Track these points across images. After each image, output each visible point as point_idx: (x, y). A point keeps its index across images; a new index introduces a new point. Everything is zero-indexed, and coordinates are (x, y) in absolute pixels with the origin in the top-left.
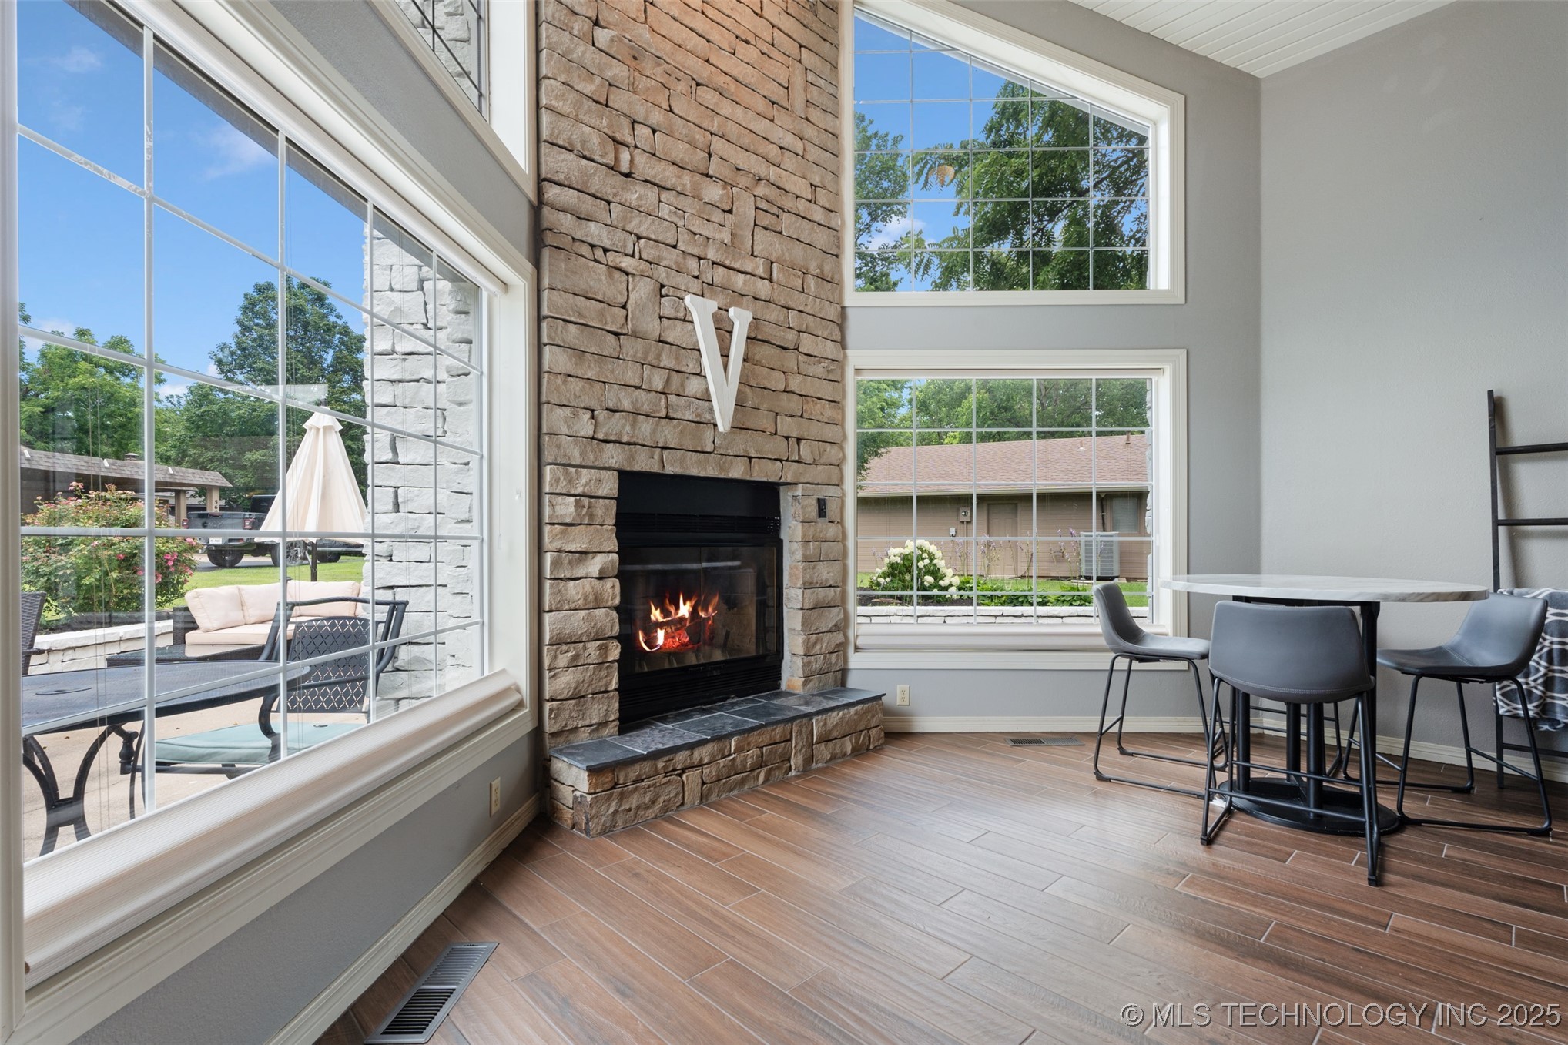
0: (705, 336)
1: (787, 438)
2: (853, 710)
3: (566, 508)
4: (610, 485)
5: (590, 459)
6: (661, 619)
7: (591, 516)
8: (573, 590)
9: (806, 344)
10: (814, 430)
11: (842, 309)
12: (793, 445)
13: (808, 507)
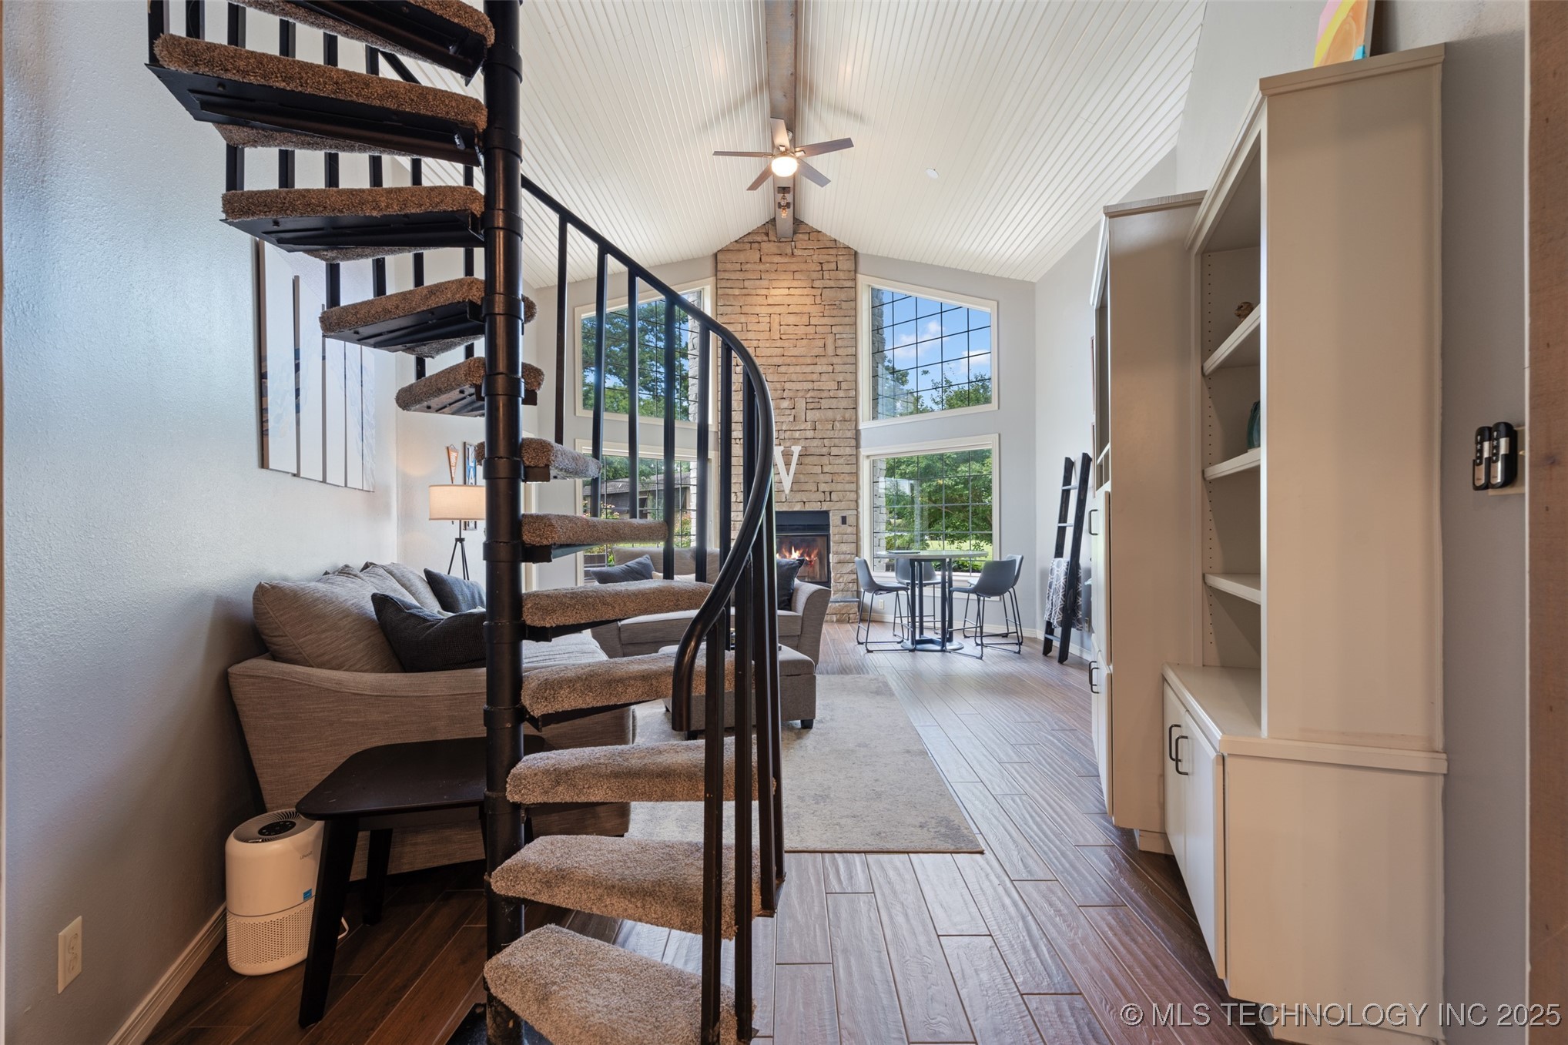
0: (780, 460)
1: (824, 492)
2: (837, 604)
9: (834, 451)
10: (840, 487)
11: (857, 432)
12: (828, 494)
13: (834, 520)
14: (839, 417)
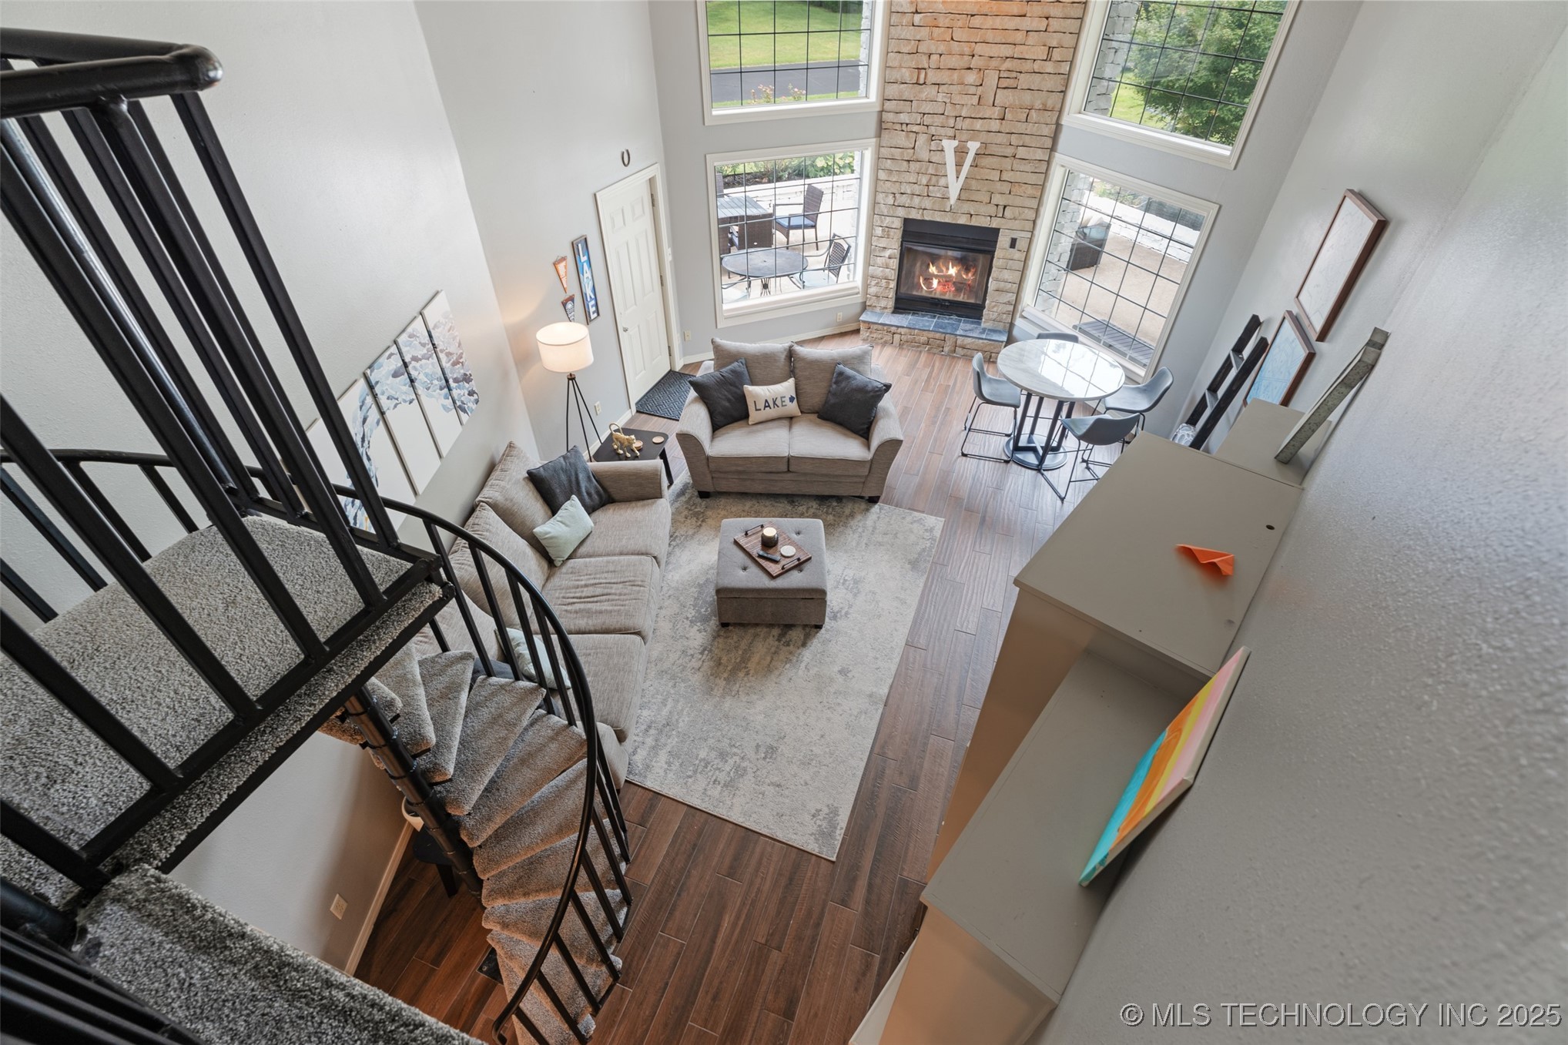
0: (950, 158)
1: (997, 205)
2: (981, 341)
3: (879, 231)
4: (898, 224)
5: (891, 213)
6: (936, 273)
7: (888, 235)
8: (879, 261)
9: (1022, 152)
10: (1018, 201)
11: (1058, 126)
12: (1001, 208)
13: (1003, 241)
14: (1038, 105)
